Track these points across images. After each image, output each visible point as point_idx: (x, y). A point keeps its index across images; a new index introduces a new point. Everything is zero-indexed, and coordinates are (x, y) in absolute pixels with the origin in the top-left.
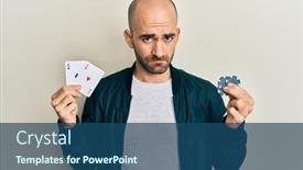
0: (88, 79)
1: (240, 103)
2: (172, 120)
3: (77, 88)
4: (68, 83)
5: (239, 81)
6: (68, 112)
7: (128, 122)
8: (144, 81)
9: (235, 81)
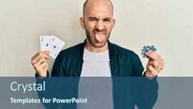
0: (55, 47)
1: (156, 63)
2: (109, 75)
3: (47, 53)
4: (42, 50)
5: (155, 49)
6: (41, 68)
7: (82, 75)
8: (92, 51)
9: (153, 49)
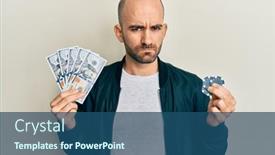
5: (223, 82)
7: (118, 110)
9: (220, 81)
